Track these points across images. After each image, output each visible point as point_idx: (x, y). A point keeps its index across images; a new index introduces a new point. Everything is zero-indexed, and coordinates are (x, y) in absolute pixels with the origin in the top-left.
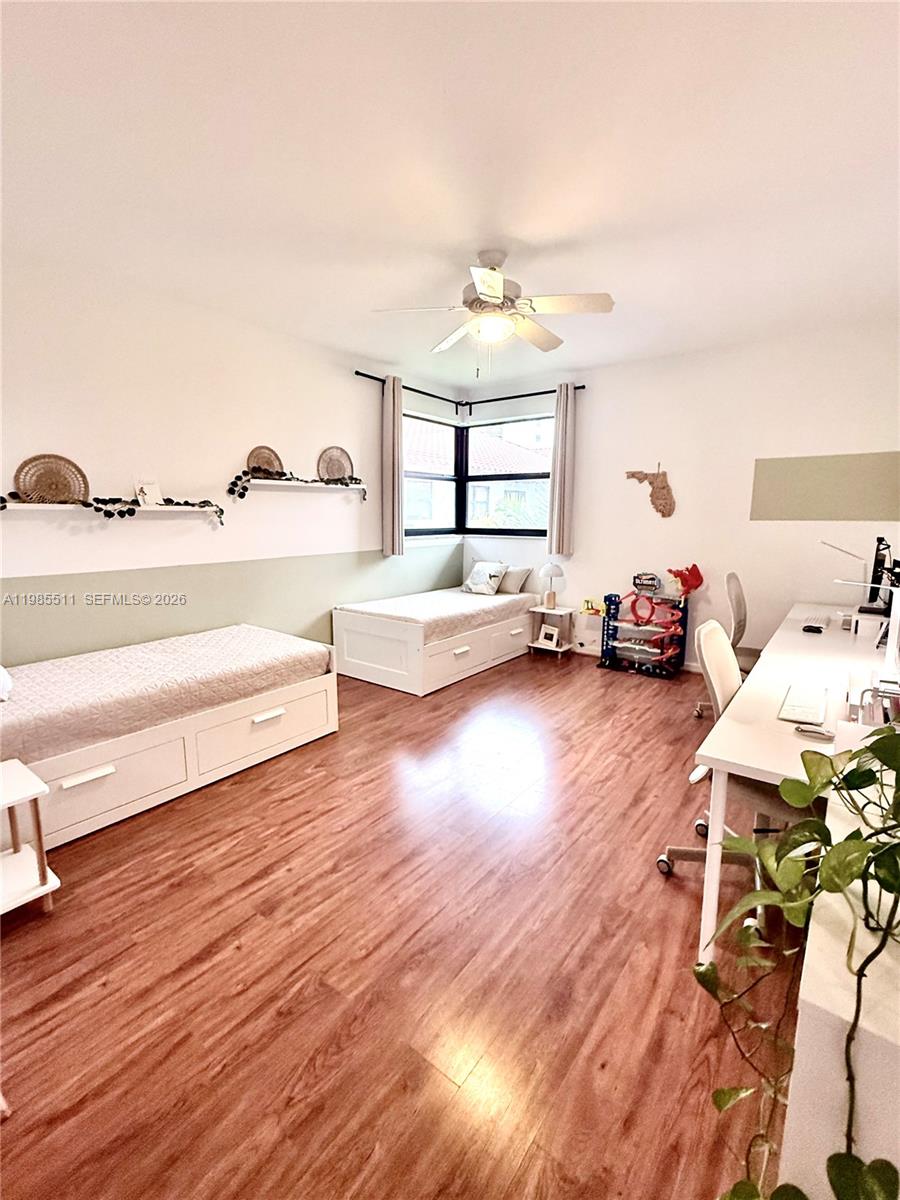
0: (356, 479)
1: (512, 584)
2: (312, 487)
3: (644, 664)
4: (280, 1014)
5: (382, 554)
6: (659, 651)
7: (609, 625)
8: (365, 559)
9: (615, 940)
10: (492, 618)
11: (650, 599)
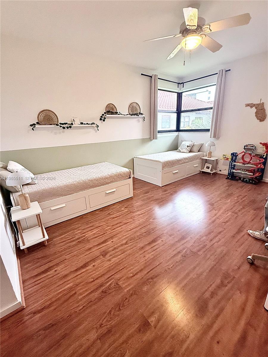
0: (141, 114)
1: (195, 149)
2: (127, 117)
3: (245, 179)
4: (102, 292)
5: (150, 139)
6: (252, 174)
7: (232, 164)
8: (144, 141)
9: (227, 288)
10: (187, 161)
11: (250, 154)
